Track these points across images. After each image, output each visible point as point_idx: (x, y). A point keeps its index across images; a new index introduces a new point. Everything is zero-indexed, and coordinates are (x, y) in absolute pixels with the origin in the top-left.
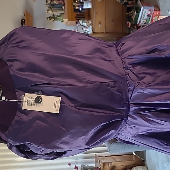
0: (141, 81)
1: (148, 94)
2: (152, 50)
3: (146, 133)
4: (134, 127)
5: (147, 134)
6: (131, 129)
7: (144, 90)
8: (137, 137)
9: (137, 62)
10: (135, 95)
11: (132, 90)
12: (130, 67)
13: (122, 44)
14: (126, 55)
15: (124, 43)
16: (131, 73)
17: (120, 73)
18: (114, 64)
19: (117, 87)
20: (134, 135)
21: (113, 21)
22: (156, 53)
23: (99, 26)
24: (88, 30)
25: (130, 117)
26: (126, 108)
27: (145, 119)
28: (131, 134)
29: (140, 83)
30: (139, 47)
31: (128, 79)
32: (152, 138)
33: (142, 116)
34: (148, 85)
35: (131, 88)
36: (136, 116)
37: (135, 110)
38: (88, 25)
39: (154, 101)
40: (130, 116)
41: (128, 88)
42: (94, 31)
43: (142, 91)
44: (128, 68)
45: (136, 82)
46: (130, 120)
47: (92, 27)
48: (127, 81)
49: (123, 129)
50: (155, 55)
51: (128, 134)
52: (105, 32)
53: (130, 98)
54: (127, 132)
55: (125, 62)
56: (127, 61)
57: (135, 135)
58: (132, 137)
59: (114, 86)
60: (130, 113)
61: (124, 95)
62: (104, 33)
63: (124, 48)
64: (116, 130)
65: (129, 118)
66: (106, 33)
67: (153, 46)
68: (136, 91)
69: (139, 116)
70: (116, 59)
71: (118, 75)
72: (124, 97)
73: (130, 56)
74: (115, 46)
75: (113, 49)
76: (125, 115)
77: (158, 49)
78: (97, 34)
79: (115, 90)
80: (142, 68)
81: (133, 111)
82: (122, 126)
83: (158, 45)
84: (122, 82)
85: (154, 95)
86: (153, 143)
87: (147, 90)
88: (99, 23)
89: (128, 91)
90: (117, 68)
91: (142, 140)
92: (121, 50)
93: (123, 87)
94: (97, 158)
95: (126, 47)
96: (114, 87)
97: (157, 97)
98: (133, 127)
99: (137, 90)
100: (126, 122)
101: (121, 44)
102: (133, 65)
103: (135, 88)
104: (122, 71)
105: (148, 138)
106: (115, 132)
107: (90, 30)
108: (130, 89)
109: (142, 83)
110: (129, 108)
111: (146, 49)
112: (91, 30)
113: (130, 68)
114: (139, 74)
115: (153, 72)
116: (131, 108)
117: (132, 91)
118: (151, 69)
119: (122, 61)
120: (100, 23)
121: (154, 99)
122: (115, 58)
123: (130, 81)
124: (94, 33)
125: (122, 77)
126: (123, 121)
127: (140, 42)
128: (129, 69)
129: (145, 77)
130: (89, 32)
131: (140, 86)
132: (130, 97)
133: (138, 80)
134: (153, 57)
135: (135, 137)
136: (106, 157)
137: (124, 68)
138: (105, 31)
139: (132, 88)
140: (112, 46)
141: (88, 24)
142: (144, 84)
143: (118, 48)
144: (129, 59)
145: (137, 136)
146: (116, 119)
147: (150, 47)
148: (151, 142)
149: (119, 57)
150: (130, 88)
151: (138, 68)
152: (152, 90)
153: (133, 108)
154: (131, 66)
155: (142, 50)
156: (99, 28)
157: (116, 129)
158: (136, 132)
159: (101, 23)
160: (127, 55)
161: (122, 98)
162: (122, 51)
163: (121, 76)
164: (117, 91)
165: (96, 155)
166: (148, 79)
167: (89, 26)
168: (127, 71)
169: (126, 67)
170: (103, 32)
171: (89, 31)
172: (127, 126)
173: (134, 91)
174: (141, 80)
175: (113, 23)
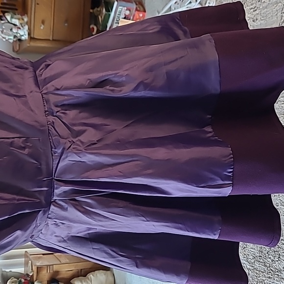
0: (77, 139)
1: (88, 164)
2: (99, 81)
3: (85, 235)
4: (63, 223)
5: (88, 237)
6: (56, 227)
7: (81, 156)
8: (68, 241)
9: (71, 102)
10: (64, 165)
11: (59, 155)
12: (57, 112)
13: (46, 65)
14: (50, 86)
15: (50, 65)
16: (59, 122)
17: (36, 121)
18: (26, 103)
19: (30, 147)
20: (63, 238)
21: (66, 21)
22: (108, 87)
23: (42, 28)
24: (21, 32)
25: (54, 205)
26: (46, 189)
27: (82, 210)
28: (56, 236)
29: (74, 142)
30: (76, 74)
31: (53, 134)
32: (96, 244)
33: (77, 205)
34: (89, 147)
35: (57, 152)
36: (66, 203)
37: (64, 192)
38: (21, 24)
39: (98, 178)
40: (54, 203)
41: (51, 150)
42: (32, 36)
43: (78, 159)
44: (53, 113)
45: (67, 140)
46: (54, 212)
47: (30, 29)
48: (50, 137)
49: (39, 228)
50: (105, 92)
51: (50, 237)
52: (51, 39)
53: (54, 169)
54: (50, 233)
55: (47, 101)
56: (53, 99)
57: (65, 239)
58: (59, 242)
59: (23, 146)
60: (54, 198)
61: (43, 163)
62: (49, 40)
63: (47, 73)
64: (26, 231)
65: (52, 207)
66: (53, 40)
67: (101, 74)
68: (67, 157)
69: (72, 204)
70: (31, 94)
71: (32, 126)
72: (44, 167)
73: (58, 89)
74: (31, 69)
75: (28, 75)
76: (44, 201)
77: (111, 81)
78: (38, 42)
79: (24, 154)
80: (81, 114)
81: (60, 194)
82: (38, 222)
83: (111, 72)
84: (39, 140)
85: (100, 167)
86: (98, 252)
87: (85, 156)
88: (41, 22)
89: (52, 156)
90: (32, 110)
91: (77, 247)
92: (43, 77)
93: (41, 148)
94: (27, 257)
95: (53, 73)
96: (24, 148)
97: (105, 169)
98: (60, 224)
99: (69, 155)
100: (46, 215)
101: (43, 65)
102: (64, 108)
103: (65, 152)
104: (42, 118)
105: (90, 243)
106: (23, 235)
107: (25, 32)
108: (55, 154)
109: (78, 142)
110: (52, 189)
111: (89, 80)
112: (27, 33)
113: (58, 114)
114: (74, 125)
115: (100, 123)
116: (57, 189)
117: (59, 157)
118: (98, 118)
119: (43, 98)
120: (43, 22)
121: (99, 173)
122: (30, 91)
123: (56, 137)
124: (31, 38)
125: (42, 129)
126: (41, 212)
127: (79, 65)
128: (55, 115)
129: (84, 131)
130: (23, 36)
131: (74, 148)
132: (55, 167)
133: (70, 136)
134: (101, 94)
135: (65, 241)
136: (45, 256)
137: (46, 111)
138: (51, 37)
139: (59, 151)
140: (27, 69)
141: (21, 21)
142: (81, 145)
143: (37, 72)
144: (56, 96)
145: (68, 239)
146: (24, 210)
147: (96, 76)
148: (95, 250)
149: (38, 90)
150: (56, 150)
151: (72, 113)
152: (96, 156)
153: (60, 189)
154: (59, 109)
155: (82, 80)
156: (41, 31)
157: (24, 228)
158: (67, 232)
159: (46, 23)
160: (54, 88)
161: (40, 169)
162: (45, 79)
163: (39, 127)
164: (30, 155)
165: (26, 252)
166: (91, 135)
167: (23, 25)
168: (51, 118)
169: (49, 110)
170: (48, 38)
171: (24, 34)
172: (49, 222)
173: (63, 157)
174: (77, 136)
175: (66, 25)
